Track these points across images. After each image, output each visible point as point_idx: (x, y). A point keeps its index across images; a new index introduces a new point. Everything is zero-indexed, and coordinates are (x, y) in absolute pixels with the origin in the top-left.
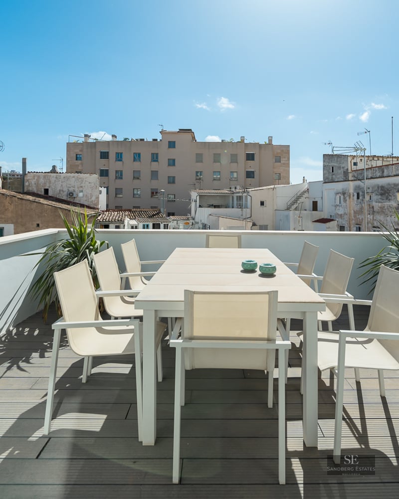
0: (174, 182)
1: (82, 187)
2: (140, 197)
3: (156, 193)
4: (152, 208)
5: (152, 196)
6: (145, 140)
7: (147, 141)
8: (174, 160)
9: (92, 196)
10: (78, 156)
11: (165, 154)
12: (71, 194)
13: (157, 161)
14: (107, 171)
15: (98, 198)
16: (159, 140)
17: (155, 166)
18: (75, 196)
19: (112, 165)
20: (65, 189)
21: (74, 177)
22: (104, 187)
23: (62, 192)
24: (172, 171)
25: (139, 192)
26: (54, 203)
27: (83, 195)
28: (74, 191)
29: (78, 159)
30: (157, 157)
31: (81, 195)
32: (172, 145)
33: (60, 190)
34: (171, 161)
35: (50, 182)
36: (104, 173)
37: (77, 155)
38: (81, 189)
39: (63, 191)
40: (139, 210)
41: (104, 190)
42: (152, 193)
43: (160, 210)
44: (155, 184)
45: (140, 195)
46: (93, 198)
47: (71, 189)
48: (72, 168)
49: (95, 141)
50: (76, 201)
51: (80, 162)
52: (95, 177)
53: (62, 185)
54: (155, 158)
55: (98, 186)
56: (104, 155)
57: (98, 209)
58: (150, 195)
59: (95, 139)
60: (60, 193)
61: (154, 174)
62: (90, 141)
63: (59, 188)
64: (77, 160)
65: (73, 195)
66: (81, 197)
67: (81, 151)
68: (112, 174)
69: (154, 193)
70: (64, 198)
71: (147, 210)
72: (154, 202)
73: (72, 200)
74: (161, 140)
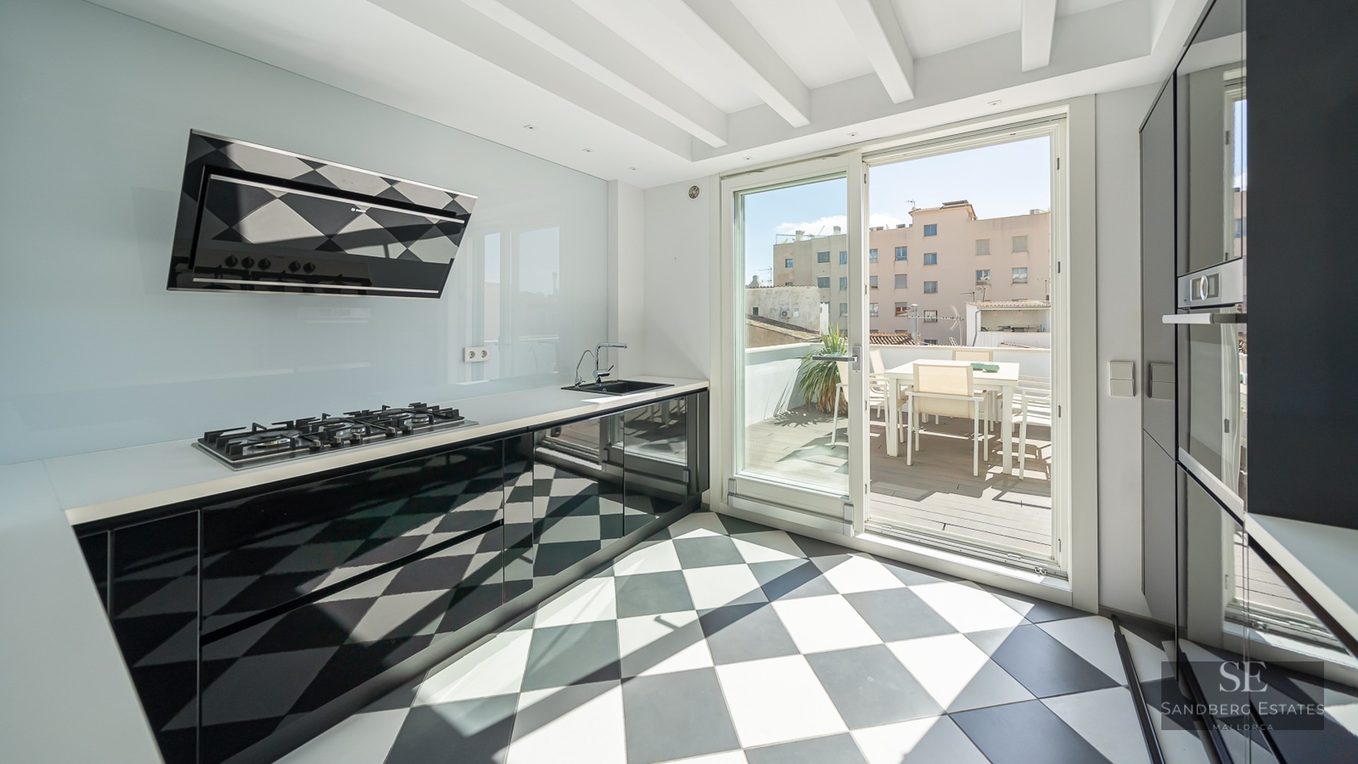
0: (935, 291)
1: (797, 304)
2: (878, 316)
3: (904, 309)
4: (897, 331)
5: (896, 314)
6: (885, 228)
7: (888, 230)
8: (935, 255)
9: (810, 315)
10: (788, 261)
11: (919, 246)
12: (784, 314)
13: (906, 259)
14: (828, 279)
15: (818, 318)
16: (907, 226)
17: (901, 267)
18: (789, 315)
19: (835, 271)
20: (777, 307)
21: (787, 291)
22: (826, 303)
23: (773, 312)
24: (931, 273)
25: (876, 309)
26: (765, 324)
27: (799, 314)
28: (788, 309)
29: (788, 266)
30: (905, 254)
31: (796, 314)
32: (930, 230)
33: (771, 309)
34: (930, 258)
35: (760, 299)
36: (824, 283)
37: (786, 260)
38: (796, 307)
39: (775, 310)
40: (876, 335)
41: (825, 307)
42: (898, 309)
43: (910, 335)
44: (901, 296)
45: (877, 313)
46: (812, 319)
47: (784, 308)
48: (784, 280)
49: (810, 238)
50: (791, 322)
51: (791, 269)
52: (814, 290)
53: (773, 303)
54: (901, 254)
55: (818, 303)
56: (824, 257)
57: (818, 332)
58: (894, 314)
59: (811, 236)
60: (771, 313)
61: (901, 280)
62: (805, 239)
63: (770, 306)
64: (786, 267)
65: (786, 314)
66: (796, 317)
67: (792, 254)
68: (835, 283)
69: (900, 309)
70: (777, 319)
71: (889, 335)
72: (900, 322)
73: (785, 321)
74: (911, 226)
